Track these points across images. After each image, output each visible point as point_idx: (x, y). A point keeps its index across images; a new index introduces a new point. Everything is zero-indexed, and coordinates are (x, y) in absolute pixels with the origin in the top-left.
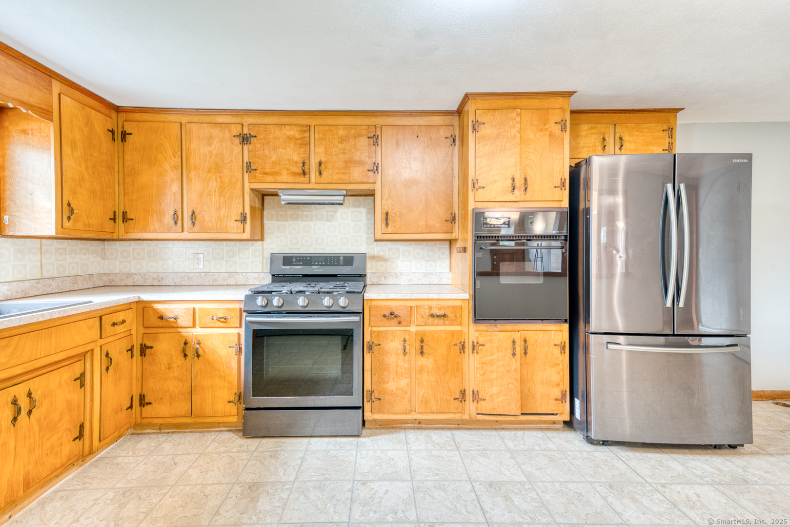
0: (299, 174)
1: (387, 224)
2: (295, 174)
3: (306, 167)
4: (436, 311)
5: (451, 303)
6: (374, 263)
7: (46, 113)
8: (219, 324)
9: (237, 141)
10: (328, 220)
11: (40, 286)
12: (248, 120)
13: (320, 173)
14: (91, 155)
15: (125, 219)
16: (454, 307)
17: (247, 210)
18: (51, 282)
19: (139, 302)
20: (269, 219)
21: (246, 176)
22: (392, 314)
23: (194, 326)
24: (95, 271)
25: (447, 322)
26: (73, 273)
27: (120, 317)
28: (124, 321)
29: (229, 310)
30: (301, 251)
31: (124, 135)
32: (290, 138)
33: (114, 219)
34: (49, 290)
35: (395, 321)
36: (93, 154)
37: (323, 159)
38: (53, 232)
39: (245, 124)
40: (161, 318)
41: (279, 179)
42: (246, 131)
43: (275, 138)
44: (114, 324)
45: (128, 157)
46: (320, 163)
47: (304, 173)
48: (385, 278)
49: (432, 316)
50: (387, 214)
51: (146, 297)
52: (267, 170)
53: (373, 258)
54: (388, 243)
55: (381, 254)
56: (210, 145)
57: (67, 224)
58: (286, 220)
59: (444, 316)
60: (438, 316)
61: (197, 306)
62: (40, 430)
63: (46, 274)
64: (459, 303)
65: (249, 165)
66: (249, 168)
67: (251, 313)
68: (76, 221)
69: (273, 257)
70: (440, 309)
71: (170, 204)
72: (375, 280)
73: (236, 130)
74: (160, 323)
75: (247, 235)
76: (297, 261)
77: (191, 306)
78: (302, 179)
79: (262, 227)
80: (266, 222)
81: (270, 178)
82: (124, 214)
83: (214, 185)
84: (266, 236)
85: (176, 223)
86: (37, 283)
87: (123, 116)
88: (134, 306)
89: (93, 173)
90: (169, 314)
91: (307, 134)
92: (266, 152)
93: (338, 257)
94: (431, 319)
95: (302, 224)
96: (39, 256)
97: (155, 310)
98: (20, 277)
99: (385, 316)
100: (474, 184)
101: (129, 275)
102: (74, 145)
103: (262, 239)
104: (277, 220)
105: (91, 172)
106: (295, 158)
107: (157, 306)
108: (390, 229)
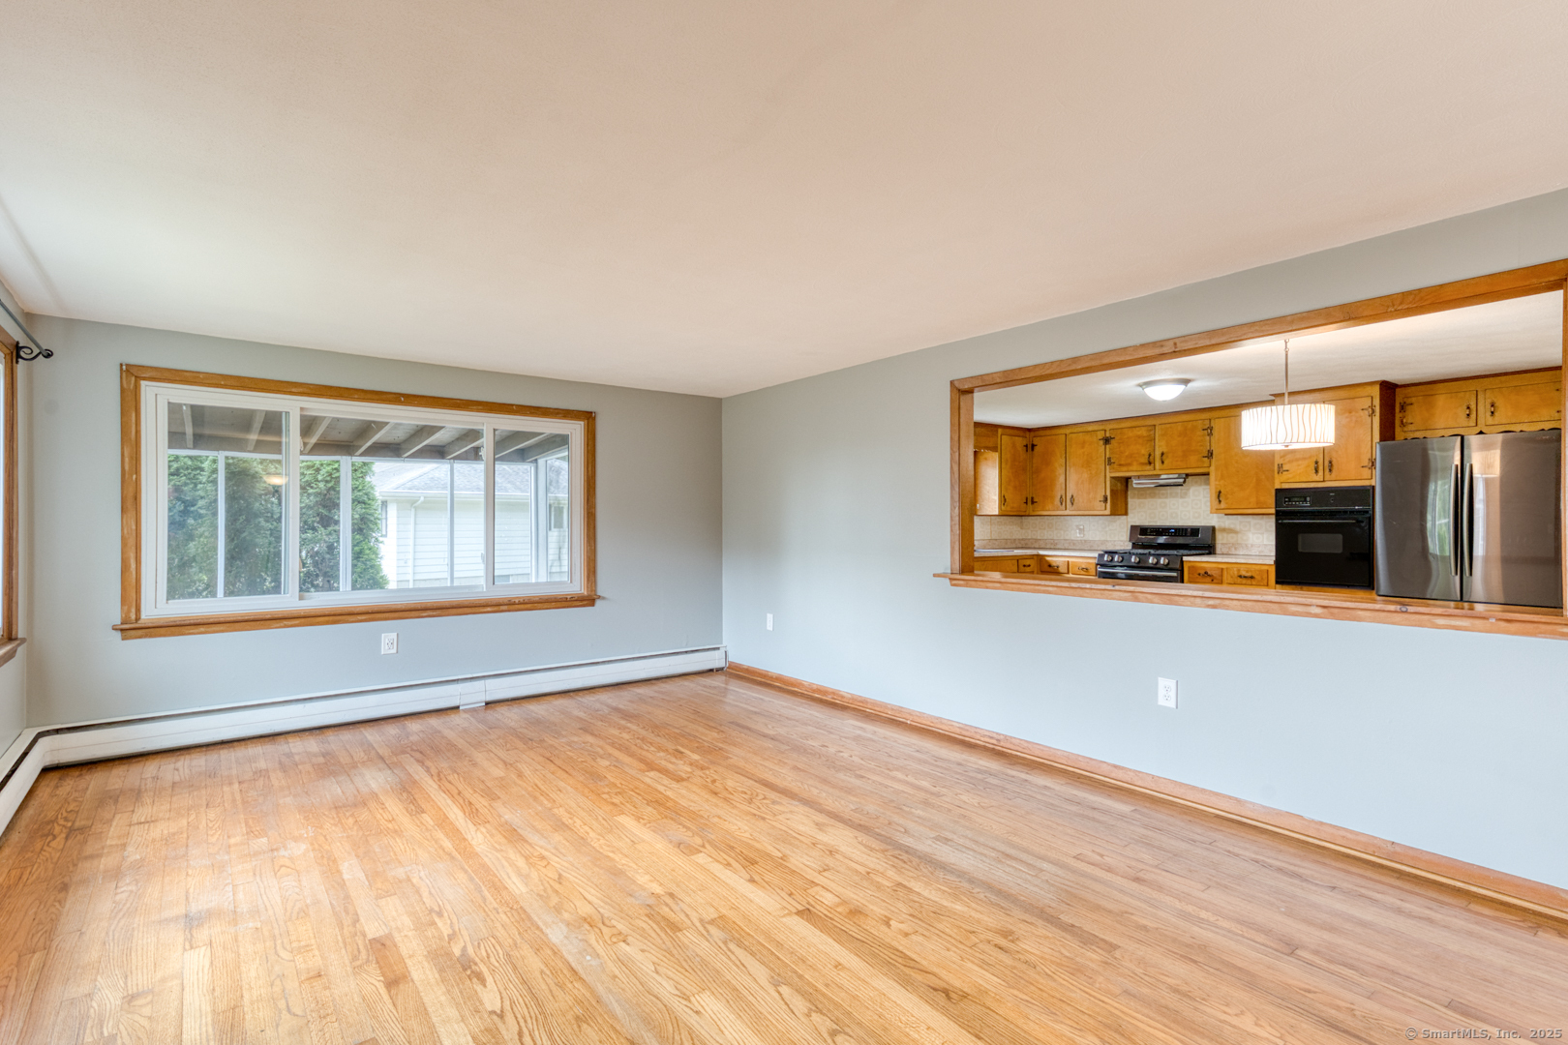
0: (1145, 464)
1: (1220, 501)
2: (1143, 464)
3: (1151, 458)
4: (1244, 573)
5: (1258, 567)
6: (1225, 535)
7: (994, 449)
8: (1083, 572)
9: (1101, 442)
10: (1181, 497)
12: (1108, 427)
13: (1163, 462)
14: (1016, 466)
15: (1033, 502)
16: (1261, 571)
17: (1108, 493)
19: (1038, 555)
20: (1132, 498)
21: (1108, 467)
22: (1206, 573)
23: (1068, 573)
24: (1018, 537)
25: (1254, 583)
27: (1028, 562)
28: (1030, 565)
29: (1089, 563)
30: (1158, 524)
31: (1033, 446)
32: (1139, 437)
33: (1026, 503)
35: (1209, 579)
36: (1016, 464)
37: (1165, 451)
38: (997, 513)
39: (1108, 430)
40: (1050, 566)
41: (1131, 468)
42: (1108, 435)
43: (1128, 438)
44: (1024, 566)
45: (1034, 461)
46: (1163, 454)
47: (1150, 463)
48: (1236, 549)
49: (1240, 576)
50: (1220, 492)
51: (1042, 552)
52: (1122, 462)
53: (1224, 530)
54: (1239, 517)
55: (1232, 526)
56: (1083, 447)
57: (1004, 507)
58: (1145, 498)
59: (1252, 577)
60: (1245, 577)
61: (1070, 560)
63: (993, 537)
64: (1266, 568)
65: (1109, 459)
66: (1109, 462)
67: (1103, 566)
68: (1007, 505)
69: (1133, 528)
70: (1247, 572)
71: (1059, 492)
72: (1225, 551)
73: (1101, 435)
74: (1049, 569)
75: (1108, 512)
76: (1151, 532)
77: (1067, 559)
78: (1148, 467)
79: (1126, 504)
80: (1129, 500)
81: (1125, 469)
82: (1032, 498)
83: (1085, 475)
84: (1129, 511)
85: (1062, 504)
87: (1032, 434)
88: (1035, 557)
89: (1017, 474)
90: (1054, 564)
91: (1152, 432)
92: (1122, 448)
93: (1186, 529)
94: (1239, 580)
95: (1159, 501)
97: (1047, 561)
99: (1199, 574)
100: (1279, 468)
101: (1036, 540)
102: (1006, 462)
103: (1126, 514)
104: (1139, 498)
105: (1014, 476)
106: (1143, 451)
107: (1048, 559)
108: (1223, 505)
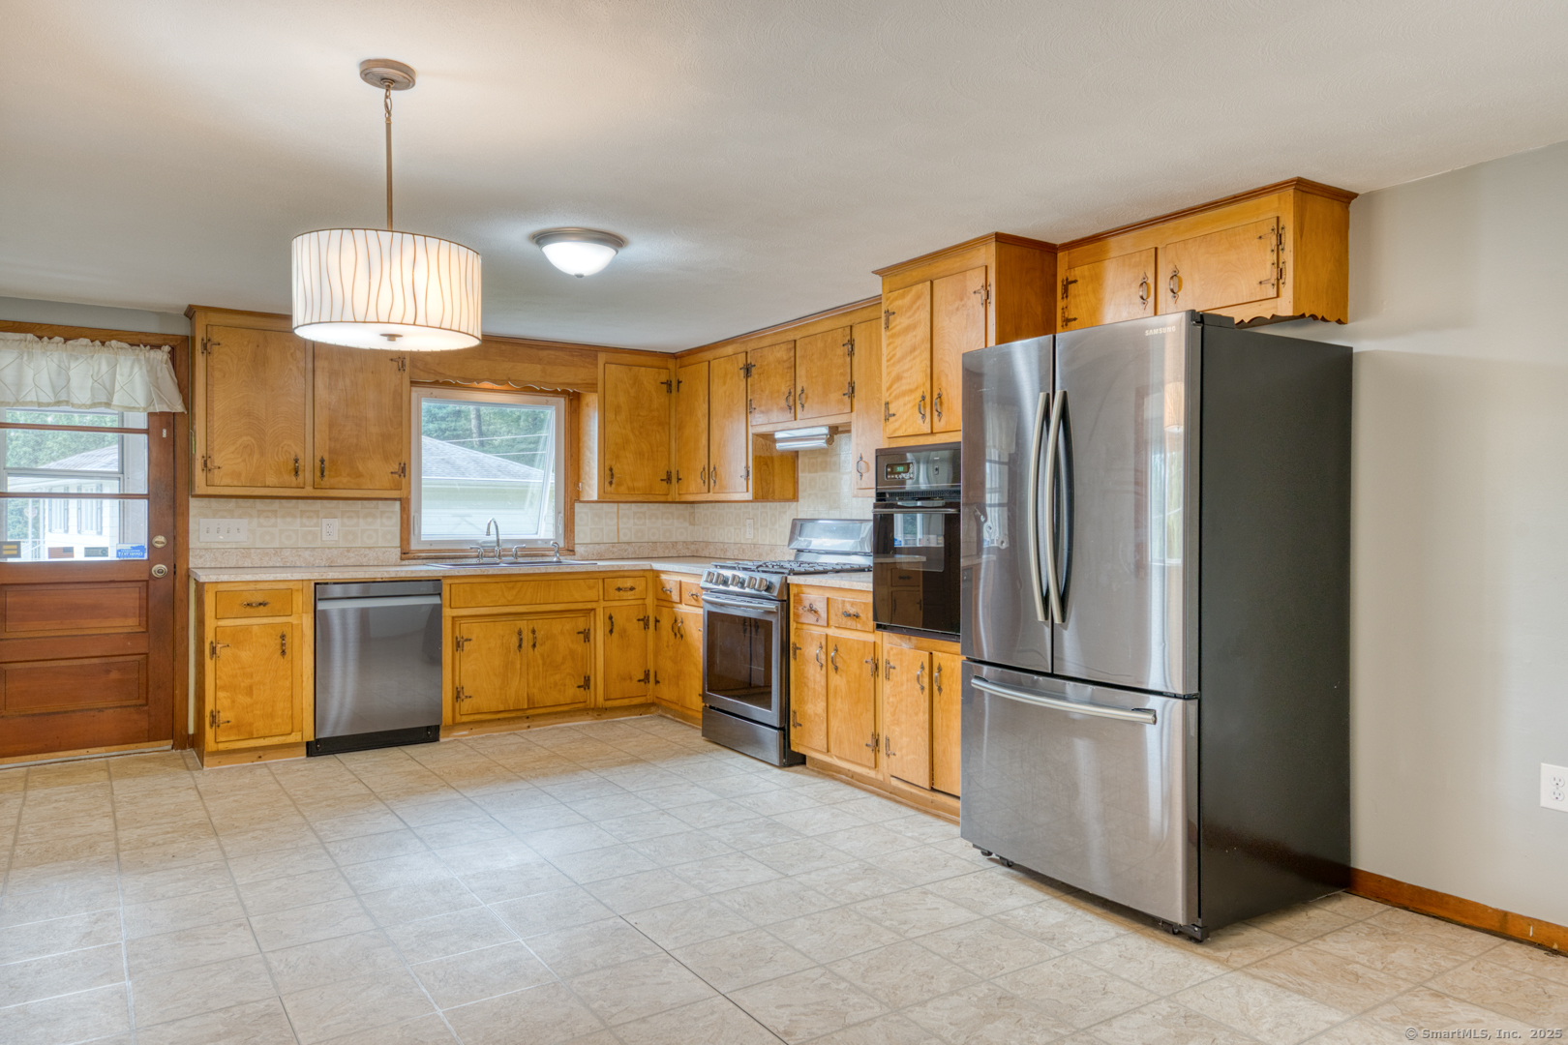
0: (785, 409)
1: (861, 475)
2: (783, 409)
3: (791, 398)
5: (863, 597)
7: (591, 387)
8: (693, 602)
9: (743, 374)
11: (615, 550)
12: (753, 343)
13: (802, 406)
14: (639, 415)
15: (678, 479)
16: (865, 604)
17: (750, 463)
18: (626, 546)
19: (649, 571)
22: (811, 606)
23: (681, 602)
24: (682, 538)
25: (859, 626)
26: (654, 539)
27: (627, 583)
28: (632, 589)
29: (698, 585)
31: (678, 385)
32: (779, 361)
33: (667, 481)
34: (625, 555)
35: (814, 619)
36: (641, 414)
37: (805, 386)
38: (598, 497)
39: (749, 351)
40: (663, 589)
41: (771, 418)
42: (748, 361)
43: (768, 365)
44: (619, 589)
45: (680, 408)
46: (802, 391)
47: (790, 409)
50: (861, 459)
51: (657, 566)
57: (608, 488)
59: (857, 616)
61: (684, 579)
62: (544, 664)
63: (623, 539)
65: (750, 402)
68: (619, 484)
74: (661, 595)
75: (749, 496)
77: (678, 578)
78: (788, 416)
80: (801, 475)
82: (678, 473)
84: (800, 494)
85: (705, 482)
86: (613, 547)
87: (677, 362)
88: (651, 575)
89: (640, 433)
90: (667, 587)
91: (792, 353)
94: (844, 620)
96: (616, 520)
97: (660, 581)
98: (597, 540)
99: (805, 609)
102: (617, 410)
104: (810, 471)
105: (637, 433)
107: (663, 577)
